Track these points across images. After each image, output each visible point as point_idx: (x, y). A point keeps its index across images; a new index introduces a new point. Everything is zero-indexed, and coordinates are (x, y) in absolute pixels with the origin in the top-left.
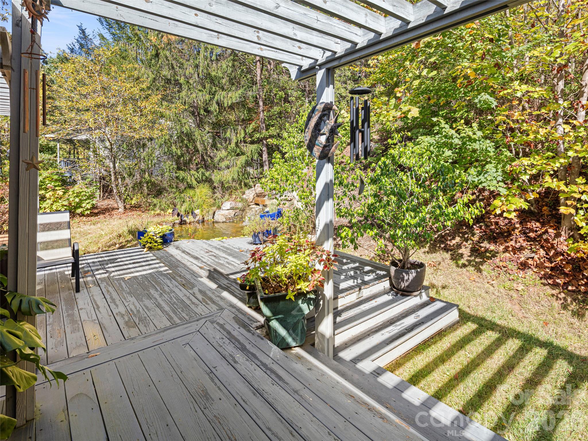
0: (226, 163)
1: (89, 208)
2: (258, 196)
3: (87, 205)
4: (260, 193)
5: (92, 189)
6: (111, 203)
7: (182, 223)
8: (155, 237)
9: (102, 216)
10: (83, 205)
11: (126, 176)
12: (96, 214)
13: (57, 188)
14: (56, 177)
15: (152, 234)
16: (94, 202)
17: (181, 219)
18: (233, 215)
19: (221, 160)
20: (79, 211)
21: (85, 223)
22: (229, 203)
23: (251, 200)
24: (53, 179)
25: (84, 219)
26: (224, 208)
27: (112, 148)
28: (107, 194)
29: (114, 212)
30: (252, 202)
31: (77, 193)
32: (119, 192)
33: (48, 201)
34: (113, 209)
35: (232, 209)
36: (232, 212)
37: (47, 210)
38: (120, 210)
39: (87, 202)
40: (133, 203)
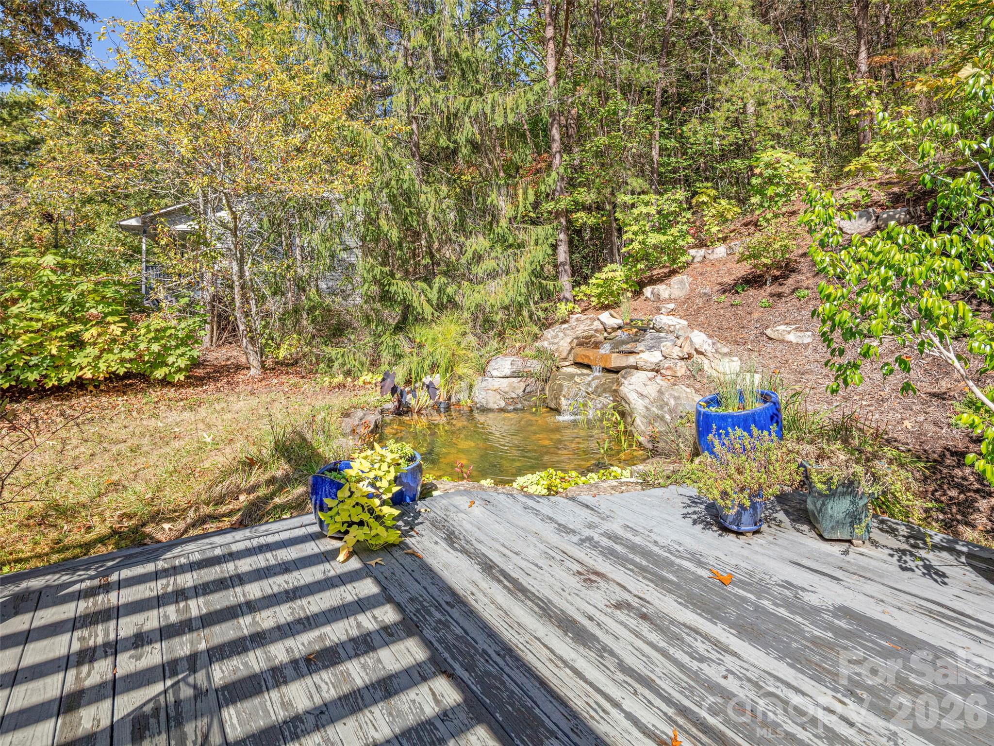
0: (488, 264)
1: (183, 366)
2: (580, 344)
3: (178, 359)
4: (586, 338)
5: (191, 322)
6: (235, 353)
7: (402, 410)
8: (377, 502)
9: (211, 386)
10: (170, 360)
11: (267, 292)
12: (200, 381)
13: (110, 319)
14: (109, 293)
15: (365, 487)
16: (195, 353)
17: (399, 401)
18: (520, 392)
19: (478, 258)
20: (159, 373)
21: (172, 403)
22: (509, 360)
23: (564, 355)
24: (104, 297)
25: (171, 393)
26: (495, 373)
27: (236, 227)
28: (226, 335)
29: (240, 377)
30: (565, 359)
31: (157, 330)
32: (251, 331)
33: (89, 349)
34: (238, 368)
35: (515, 375)
36: (519, 386)
37: (85, 370)
38: (253, 372)
39: (179, 352)
40: (281, 356)
